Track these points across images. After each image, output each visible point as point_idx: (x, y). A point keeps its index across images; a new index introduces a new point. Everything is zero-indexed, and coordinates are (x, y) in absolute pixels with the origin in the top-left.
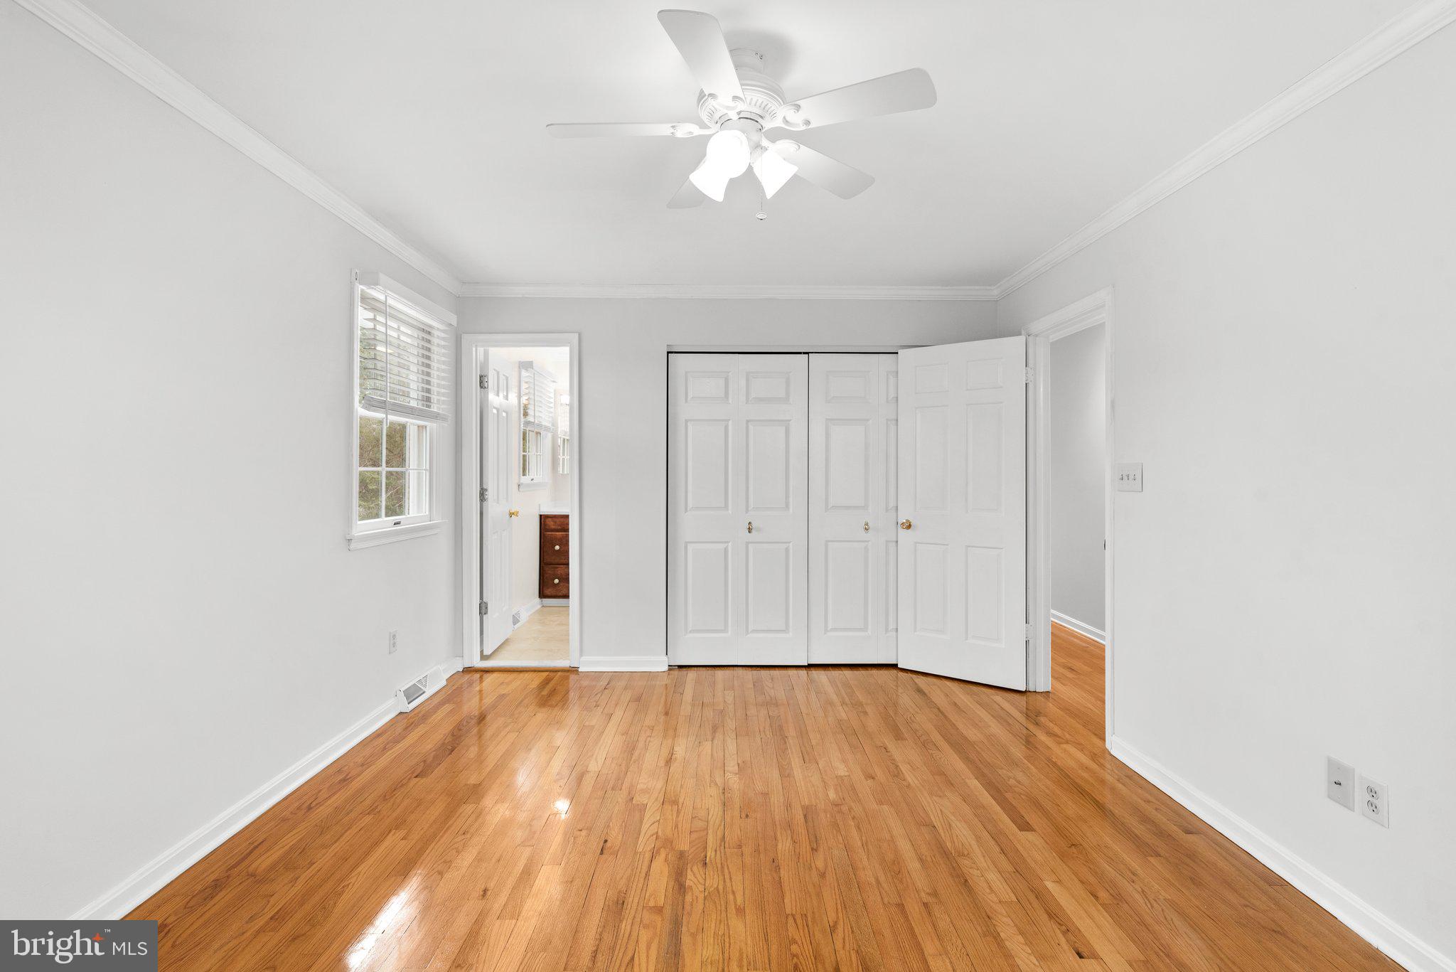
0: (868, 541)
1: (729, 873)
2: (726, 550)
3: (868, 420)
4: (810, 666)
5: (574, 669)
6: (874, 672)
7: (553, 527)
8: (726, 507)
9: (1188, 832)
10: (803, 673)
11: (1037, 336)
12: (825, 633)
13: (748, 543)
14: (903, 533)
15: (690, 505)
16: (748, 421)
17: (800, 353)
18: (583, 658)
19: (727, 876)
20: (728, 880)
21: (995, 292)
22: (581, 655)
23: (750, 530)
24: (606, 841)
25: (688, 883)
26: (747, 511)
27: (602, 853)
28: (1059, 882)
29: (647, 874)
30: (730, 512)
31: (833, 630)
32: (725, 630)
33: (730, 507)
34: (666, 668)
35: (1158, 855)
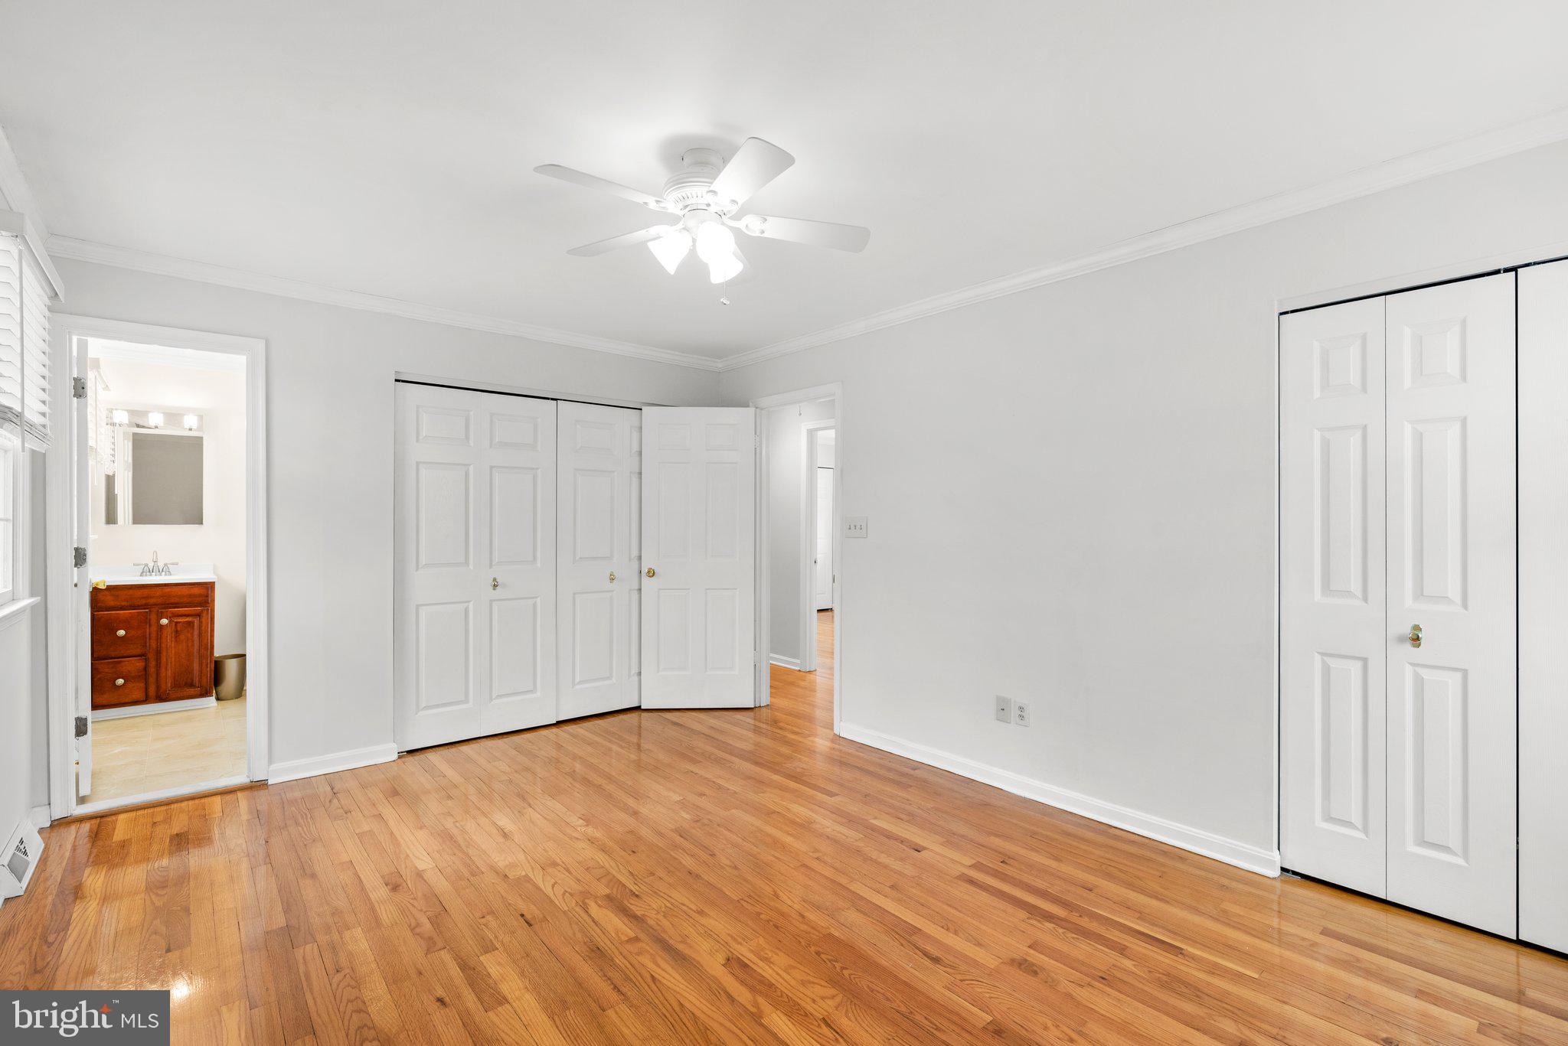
0: (613, 591)
1: (664, 893)
2: (466, 611)
3: (614, 472)
4: (559, 723)
5: (258, 784)
6: (621, 717)
7: (112, 603)
8: (467, 563)
9: (915, 770)
10: (555, 730)
11: (762, 409)
12: (573, 687)
13: (491, 601)
14: (645, 580)
15: (423, 560)
16: (492, 467)
17: (548, 399)
18: (273, 767)
19: (666, 897)
20: (669, 899)
21: (720, 365)
22: (270, 761)
23: (495, 586)
24: (522, 915)
25: (639, 913)
26: (491, 566)
27: (530, 925)
28: (876, 818)
29: (594, 921)
30: (471, 567)
31: (581, 682)
32: (466, 701)
33: (471, 561)
34: (395, 756)
35: (911, 786)
